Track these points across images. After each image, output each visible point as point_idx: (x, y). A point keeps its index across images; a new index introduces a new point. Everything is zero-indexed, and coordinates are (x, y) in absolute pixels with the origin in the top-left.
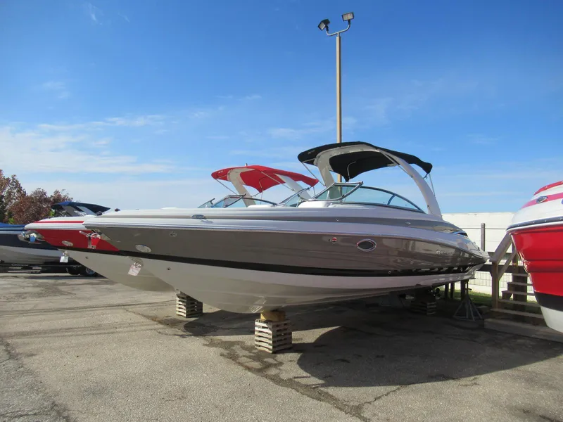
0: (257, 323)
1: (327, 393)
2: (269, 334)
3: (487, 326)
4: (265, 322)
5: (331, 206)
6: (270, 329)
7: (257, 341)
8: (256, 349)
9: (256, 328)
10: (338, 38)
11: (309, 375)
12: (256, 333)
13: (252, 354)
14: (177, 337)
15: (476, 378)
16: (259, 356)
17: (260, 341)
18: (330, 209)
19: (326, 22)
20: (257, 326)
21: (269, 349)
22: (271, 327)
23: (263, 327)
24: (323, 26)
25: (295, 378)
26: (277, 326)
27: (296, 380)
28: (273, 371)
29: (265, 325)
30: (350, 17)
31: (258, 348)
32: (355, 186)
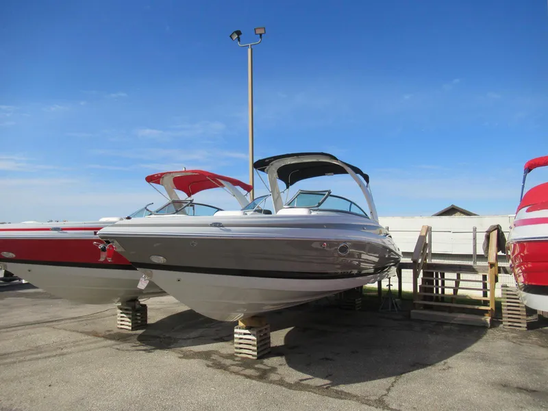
0: (236, 330)
1: (342, 392)
2: (253, 340)
3: (413, 317)
4: (246, 329)
5: (314, 213)
6: (254, 335)
7: (236, 348)
8: (237, 356)
9: (236, 336)
10: (249, 50)
11: (311, 377)
12: (235, 341)
13: (237, 362)
14: (141, 352)
15: (445, 363)
16: (246, 363)
17: (241, 348)
18: (313, 216)
19: (239, 33)
20: (237, 333)
21: (253, 356)
22: (255, 333)
23: (245, 334)
24: (235, 37)
25: (301, 380)
26: (260, 331)
27: (304, 382)
28: (273, 377)
29: (247, 331)
30: (262, 31)
31: (238, 355)
32: (324, 195)
